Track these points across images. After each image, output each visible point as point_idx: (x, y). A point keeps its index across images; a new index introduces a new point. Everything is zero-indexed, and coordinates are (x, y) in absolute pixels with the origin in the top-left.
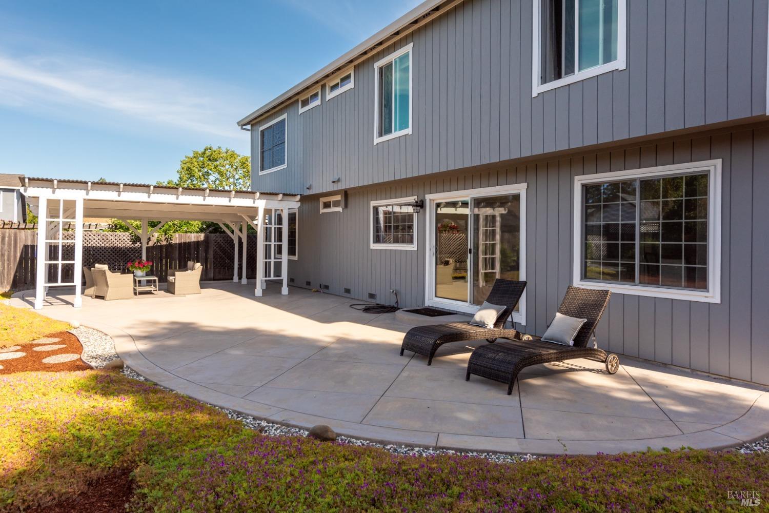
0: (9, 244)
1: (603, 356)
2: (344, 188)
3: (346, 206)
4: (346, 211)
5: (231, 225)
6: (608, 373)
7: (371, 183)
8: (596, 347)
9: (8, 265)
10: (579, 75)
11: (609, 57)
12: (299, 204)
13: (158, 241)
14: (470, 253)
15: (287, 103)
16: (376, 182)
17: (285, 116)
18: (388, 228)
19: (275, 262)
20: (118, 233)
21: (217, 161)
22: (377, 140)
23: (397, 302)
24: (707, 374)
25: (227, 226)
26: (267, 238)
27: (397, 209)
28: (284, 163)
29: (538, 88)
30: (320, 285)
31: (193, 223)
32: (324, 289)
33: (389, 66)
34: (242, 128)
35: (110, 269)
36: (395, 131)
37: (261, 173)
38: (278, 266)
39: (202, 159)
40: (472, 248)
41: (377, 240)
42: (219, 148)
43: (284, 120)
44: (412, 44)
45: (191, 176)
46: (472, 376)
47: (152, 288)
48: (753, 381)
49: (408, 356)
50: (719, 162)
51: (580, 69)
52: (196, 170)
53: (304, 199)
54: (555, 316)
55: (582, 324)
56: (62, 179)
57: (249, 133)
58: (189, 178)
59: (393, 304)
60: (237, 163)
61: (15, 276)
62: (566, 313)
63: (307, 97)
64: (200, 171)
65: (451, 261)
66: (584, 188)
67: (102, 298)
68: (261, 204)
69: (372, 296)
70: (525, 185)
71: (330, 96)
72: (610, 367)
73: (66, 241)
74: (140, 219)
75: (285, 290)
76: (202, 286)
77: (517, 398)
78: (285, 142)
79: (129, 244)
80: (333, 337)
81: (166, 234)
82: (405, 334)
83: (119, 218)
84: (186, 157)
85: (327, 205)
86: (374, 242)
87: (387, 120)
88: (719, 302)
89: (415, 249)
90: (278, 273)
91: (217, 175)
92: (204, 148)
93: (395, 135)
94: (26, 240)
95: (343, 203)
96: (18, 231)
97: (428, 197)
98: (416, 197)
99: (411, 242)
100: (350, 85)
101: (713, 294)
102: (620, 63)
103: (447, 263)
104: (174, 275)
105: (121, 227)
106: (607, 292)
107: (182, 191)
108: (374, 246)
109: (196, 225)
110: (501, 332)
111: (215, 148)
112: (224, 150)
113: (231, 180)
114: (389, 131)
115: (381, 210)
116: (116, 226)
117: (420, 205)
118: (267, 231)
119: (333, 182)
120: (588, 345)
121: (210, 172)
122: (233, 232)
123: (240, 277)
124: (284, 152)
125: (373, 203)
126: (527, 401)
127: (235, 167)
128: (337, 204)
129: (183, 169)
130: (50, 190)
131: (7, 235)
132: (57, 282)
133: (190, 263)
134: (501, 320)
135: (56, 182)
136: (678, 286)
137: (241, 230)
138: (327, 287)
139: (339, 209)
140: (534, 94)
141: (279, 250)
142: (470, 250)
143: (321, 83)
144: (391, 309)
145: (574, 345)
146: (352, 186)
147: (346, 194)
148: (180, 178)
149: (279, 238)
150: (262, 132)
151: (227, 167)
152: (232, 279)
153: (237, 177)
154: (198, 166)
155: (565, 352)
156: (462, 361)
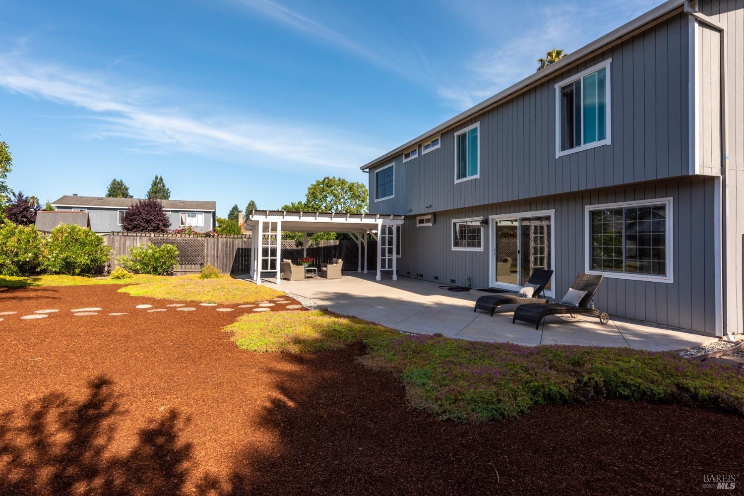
0: (230, 248)
1: (597, 313)
2: (434, 211)
3: (435, 222)
4: (434, 225)
5: (357, 235)
6: (602, 323)
7: (452, 208)
8: (593, 308)
9: (229, 259)
10: (584, 147)
11: (602, 137)
12: (403, 221)
13: (311, 245)
14: (519, 253)
15: (395, 156)
16: (456, 208)
17: (393, 164)
18: (463, 238)
19: (388, 259)
20: (288, 240)
21: (332, 187)
22: (457, 182)
23: (470, 285)
24: (666, 326)
25: (354, 235)
26: (383, 243)
27: (469, 224)
28: (392, 194)
29: (559, 154)
30: (417, 274)
31: (331, 233)
32: (420, 277)
33: (464, 135)
34: (363, 171)
35: (292, 262)
36: (469, 176)
37: (376, 201)
38: (390, 261)
39: (322, 186)
40: (520, 250)
41: (456, 245)
42: (334, 177)
43: (393, 166)
44: (479, 122)
45: (315, 198)
46: (516, 321)
47: (313, 275)
48: (693, 329)
49: (479, 312)
50: (671, 199)
51: (585, 143)
52: (318, 194)
53: (407, 218)
54: (568, 290)
55: (584, 294)
56: (271, 210)
57: (368, 174)
58: (313, 200)
59: (467, 286)
60: (346, 187)
61: (233, 266)
62: (576, 288)
63: (408, 152)
64: (320, 194)
65: (509, 259)
66: (591, 213)
67: (288, 280)
68: (380, 222)
69: (453, 281)
70: (554, 211)
71: (424, 152)
72: (602, 320)
73: (273, 246)
74: (302, 232)
75: (395, 277)
76: (343, 274)
77: (541, 331)
78: (393, 181)
79: (294, 247)
80: (433, 302)
81: (316, 241)
82: (475, 302)
83: (291, 231)
84: (311, 185)
85: (421, 221)
86: (454, 246)
87: (463, 170)
88: (673, 283)
89: (482, 250)
90: (390, 266)
91: (332, 197)
92: (324, 178)
93: (468, 178)
94: (238, 245)
95: (432, 221)
96: (234, 239)
97: (491, 217)
98: (482, 217)
99: (479, 246)
100: (438, 146)
101: (669, 278)
102: (608, 141)
103: (506, 261)
104: (326, 267)
105: (290, 237)
106: (601, 276)
107: (335, 215)
108: (454, 249)
109: (333, 235)
110: (536, 300)
111: (331, 178)
112: (337, 179)
113: (342, 200)
114: (464, 176)
115: (458, 225)
116: (287, 236)
117: (485, 222)
118: (383, 239)
119: (427, 207)
120: (588, 307)
121: (328, 195)
122: (357, 239)
123: (363, 269)
124: (393, 188)
125: (453, 221)
126: (545, 332)
127: (345, 191)
128: (428, 221)
129: (310, 193)
130: (264, 217)
131: (229, 242)
132: (268, 269)
133: (334, 259)
134: (536, 294)
135: (268, 212)
136: (635, 272)
137: (363, 237)
138: (421, 276)
139: (430, 224)
140: (557, 157)
141: (390, 251)
142: (519, 251)
143: (419, 144)
144: (466, 289)
145: (579, 306)
146: (440, 210)
147: (435, 215)
148: (308, 200)
149: (390, 243)
150: (377, 174)
151: (340, 191)
152: (357, 270)
153: (346, 198)
154: (319, 191)
155: (572, 310)
156: (511, 315)
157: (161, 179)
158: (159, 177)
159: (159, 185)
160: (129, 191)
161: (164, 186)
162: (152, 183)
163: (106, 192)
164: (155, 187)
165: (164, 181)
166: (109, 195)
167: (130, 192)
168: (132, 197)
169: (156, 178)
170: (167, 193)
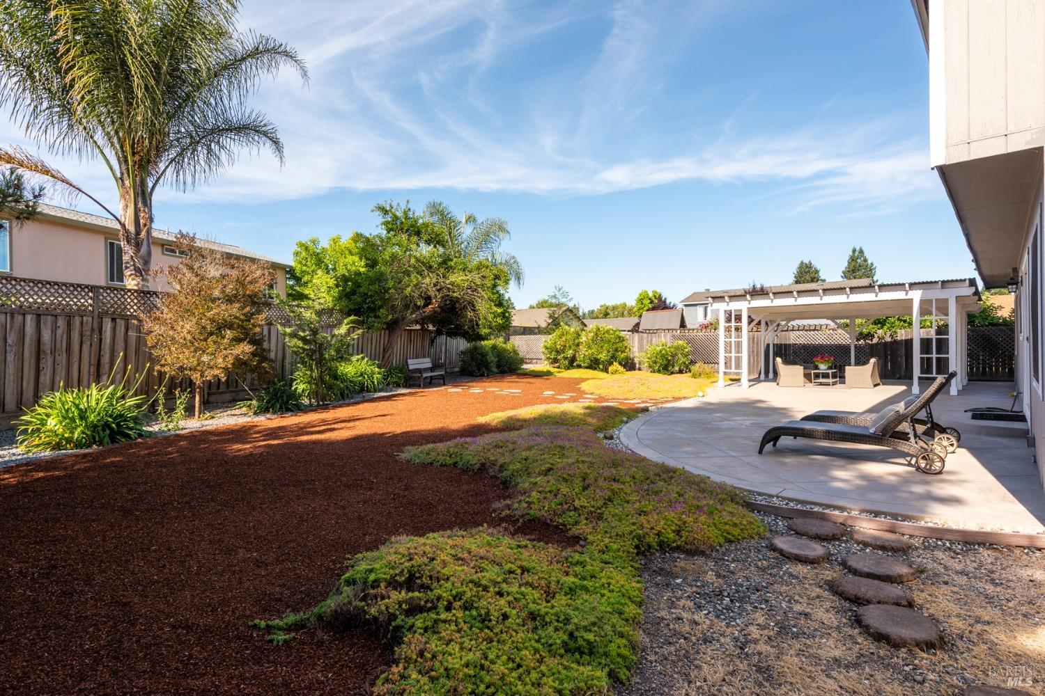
12: (973, 290)
157: (861, 252)
158: (858, 249)
159: (859, 261)
160: (820, 274)
161: (866, 260)
162: (848, 258)
163: (792, 279)
164: (853, 263)
165: (866, 254)
166: (797, 282)
167: (822, 275)
168: (824, 281)
169: (854, 251)
170: (871, 270)
